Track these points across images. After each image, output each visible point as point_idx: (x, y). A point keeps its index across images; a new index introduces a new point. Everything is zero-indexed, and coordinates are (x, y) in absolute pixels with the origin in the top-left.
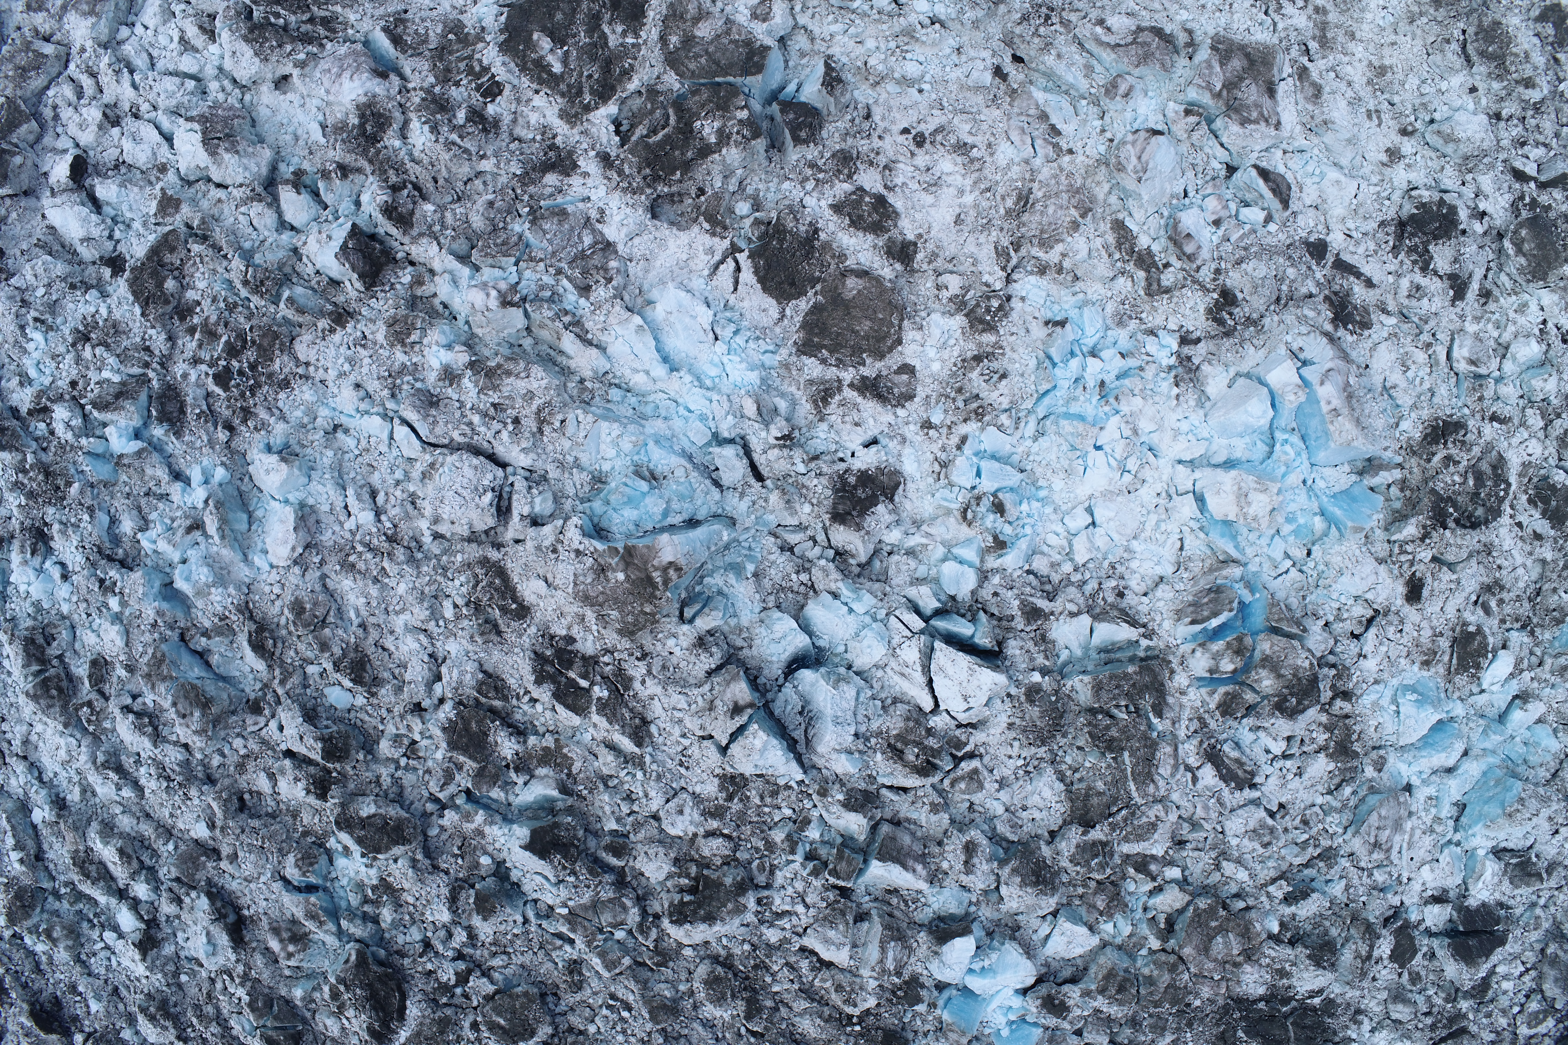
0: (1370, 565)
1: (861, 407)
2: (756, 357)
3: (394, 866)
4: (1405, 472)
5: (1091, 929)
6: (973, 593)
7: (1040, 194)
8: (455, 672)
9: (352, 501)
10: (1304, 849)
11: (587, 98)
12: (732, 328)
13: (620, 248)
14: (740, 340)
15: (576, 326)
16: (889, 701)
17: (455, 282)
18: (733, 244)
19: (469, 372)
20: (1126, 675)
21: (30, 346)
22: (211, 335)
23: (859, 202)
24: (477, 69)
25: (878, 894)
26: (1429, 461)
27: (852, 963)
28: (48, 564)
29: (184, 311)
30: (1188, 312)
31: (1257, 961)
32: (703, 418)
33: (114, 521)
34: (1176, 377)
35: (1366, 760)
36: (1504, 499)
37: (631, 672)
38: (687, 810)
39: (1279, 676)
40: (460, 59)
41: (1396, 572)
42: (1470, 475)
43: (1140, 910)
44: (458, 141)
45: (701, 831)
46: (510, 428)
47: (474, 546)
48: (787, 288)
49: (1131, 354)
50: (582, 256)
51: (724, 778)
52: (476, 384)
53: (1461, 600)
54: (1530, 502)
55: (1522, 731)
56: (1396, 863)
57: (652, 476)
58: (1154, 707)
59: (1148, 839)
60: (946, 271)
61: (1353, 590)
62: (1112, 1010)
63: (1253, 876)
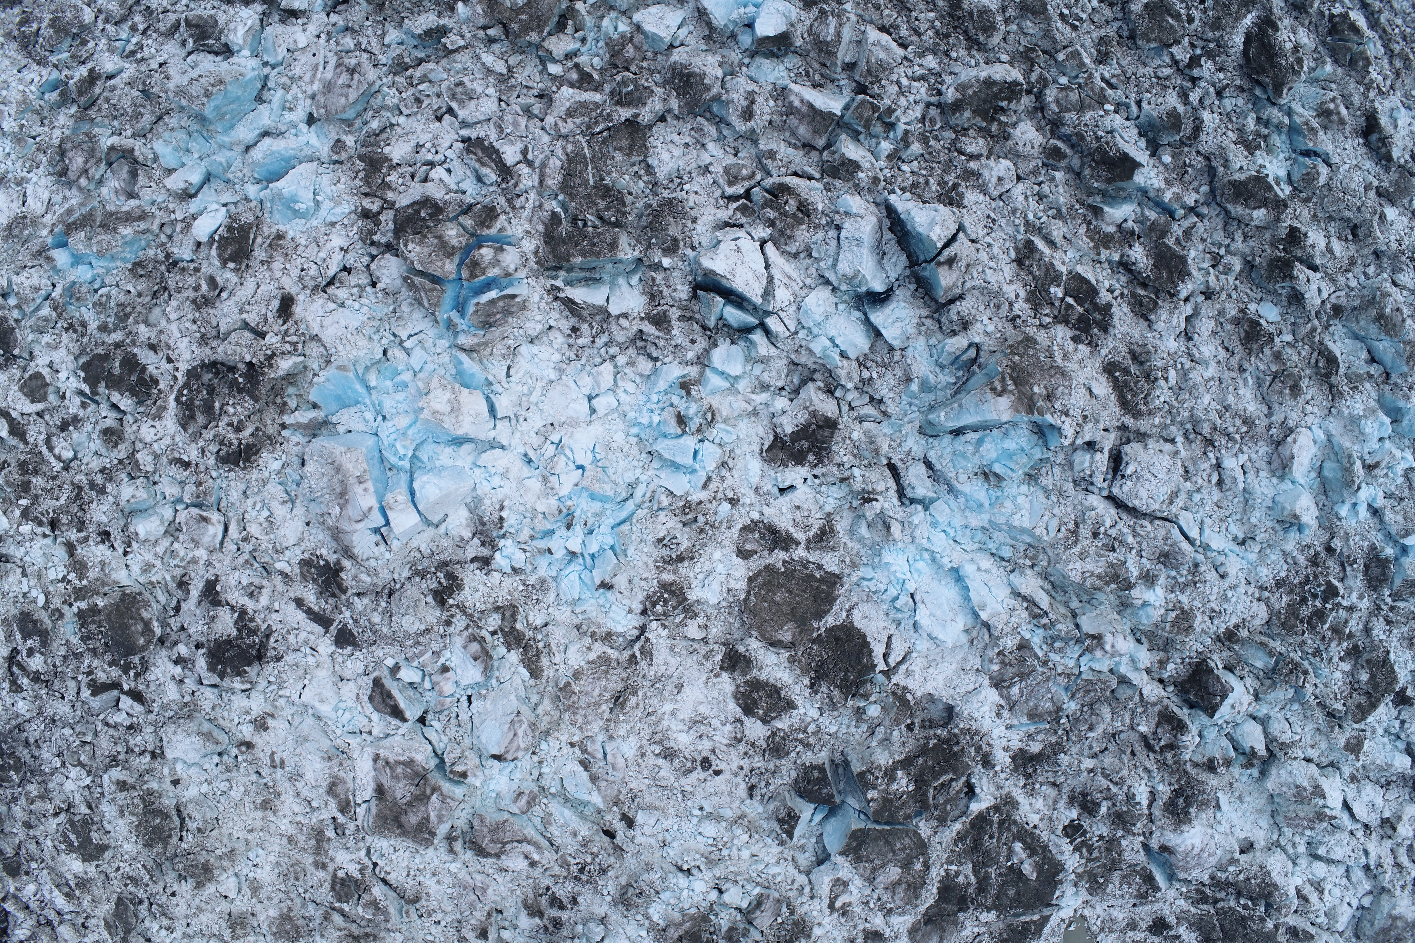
0: (328, 336)
1: (791, 523)
2: (880, 575)
3: (1243, 164)
4: (279, 421)
5: (639, 28)
6: (715, 345)
7: (604, 707)
8: (1174, 323)
9: (1241, 478)
10: (425, 76)
11: (996, 818)
12: (898, 604)
13: (986, 682)
14: (893, 592)
15: (1036, 615)
16: (802, 255)
17: (1133, 661)
18: (889, 679)
19: (1133, 580)
22: (1336, 631)
23: (769, 710)
24: (1084, 850)
25: (830, 86)
26: (257, 429)
27: (863, 28)
29: (1354, 653)
30: (481, 587)
32: (934, 525)
34: (501, 527)
35: (352, 152)
36: (184, 387)
37: (1027, 306)
38: (994, 180)
39: (440, 237)
40: (1097, 859)
41: (302, 326)
42: (217, 412)
43: (589, 39)
44: (1111, 786)
45: (983, 160)
46: (1102, 530)
47: (1143, 430)
48: (843, 637)
49: (541, 552)
50: (1022, 676)
51: (960, 205)
52: (1127, 570)
53: (238, 293)
54: (157, 382)
55: (190, 164)
56: (331, 53)
57: (987, 477)
58: (559, 223)
59: (576, 103)
60: (698, 642)
61: (347, 313)
63: (478, 58)
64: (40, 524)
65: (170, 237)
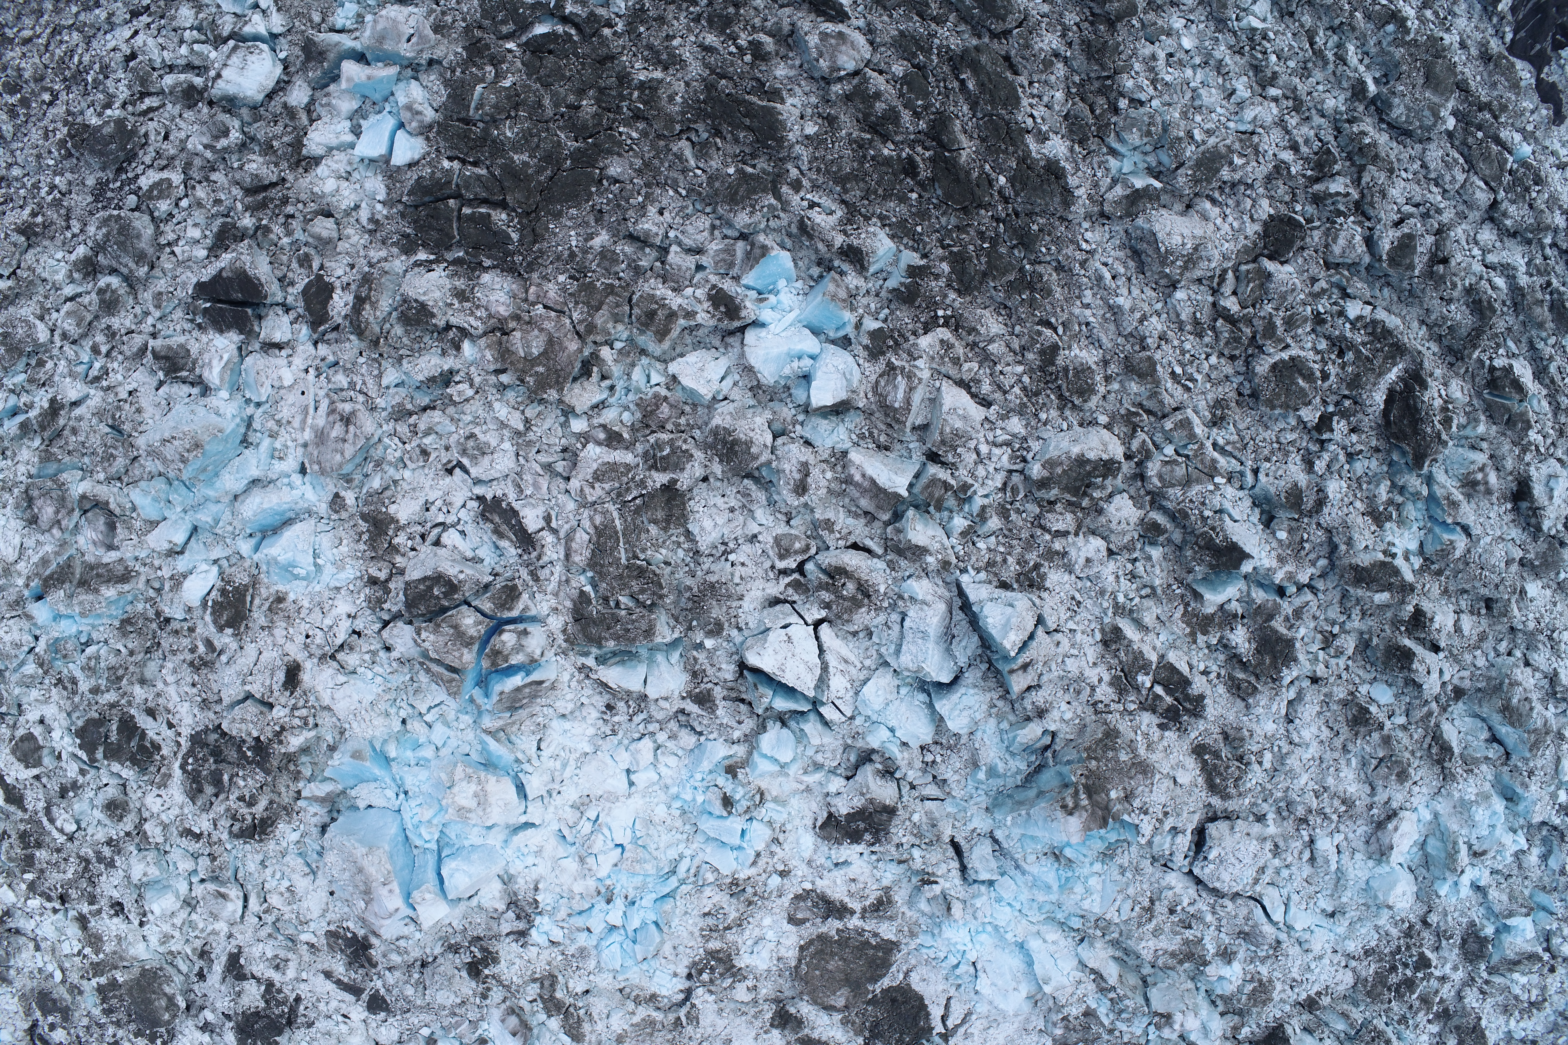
0: (341, 707)
1: (846, 894)
2: (939, 943)
3: (1370, 543)
4: (294, 789)
5: (676, 381)
6: (763, 729)
8: (1274, 707)
9: (1333, 858)
10: (430, 428)
12: (958, 971)
13: (1049, 1043)
14: (953, 960)
15: (1103, 989)
16: (861, 635)
17: (1203, 1030)
18: (947, 1040)
19: (1209, 957)
20: (617, 638)
22: (1425, 1000)
25: (898, 446)
26: (271, 802)
27: (937, 384)
29: (1444, 1015)
30: (517, 961)
31: (490, 317)
33: (1545, 857)
34: (536, 907)
35: (353, 510)
36: (188, 755)
37: (1110, 690)
38: (1081, 561)
39: (456, 627)
41: (312, 698)
42: (226, 784)
43: (618, 388)
45: (1071, 538)
46: (1179, 908)
47: (1230, 810)
48: (900, 999)
49: (579, 930)
50: (1087, 1042)
51: (1041, 587)
52: (1203, 949)
53: (239, 661)
54: (158, 748)
55: (174, 517)
56: (322, 393)
57: (1057, 857)
58: (589, 602)
59: (604, 464)
60: (747, 1004)
61: (360, 684)
62: (662, 291)
63: (490, 405)
64: (49, 899)
65: (159, 591)
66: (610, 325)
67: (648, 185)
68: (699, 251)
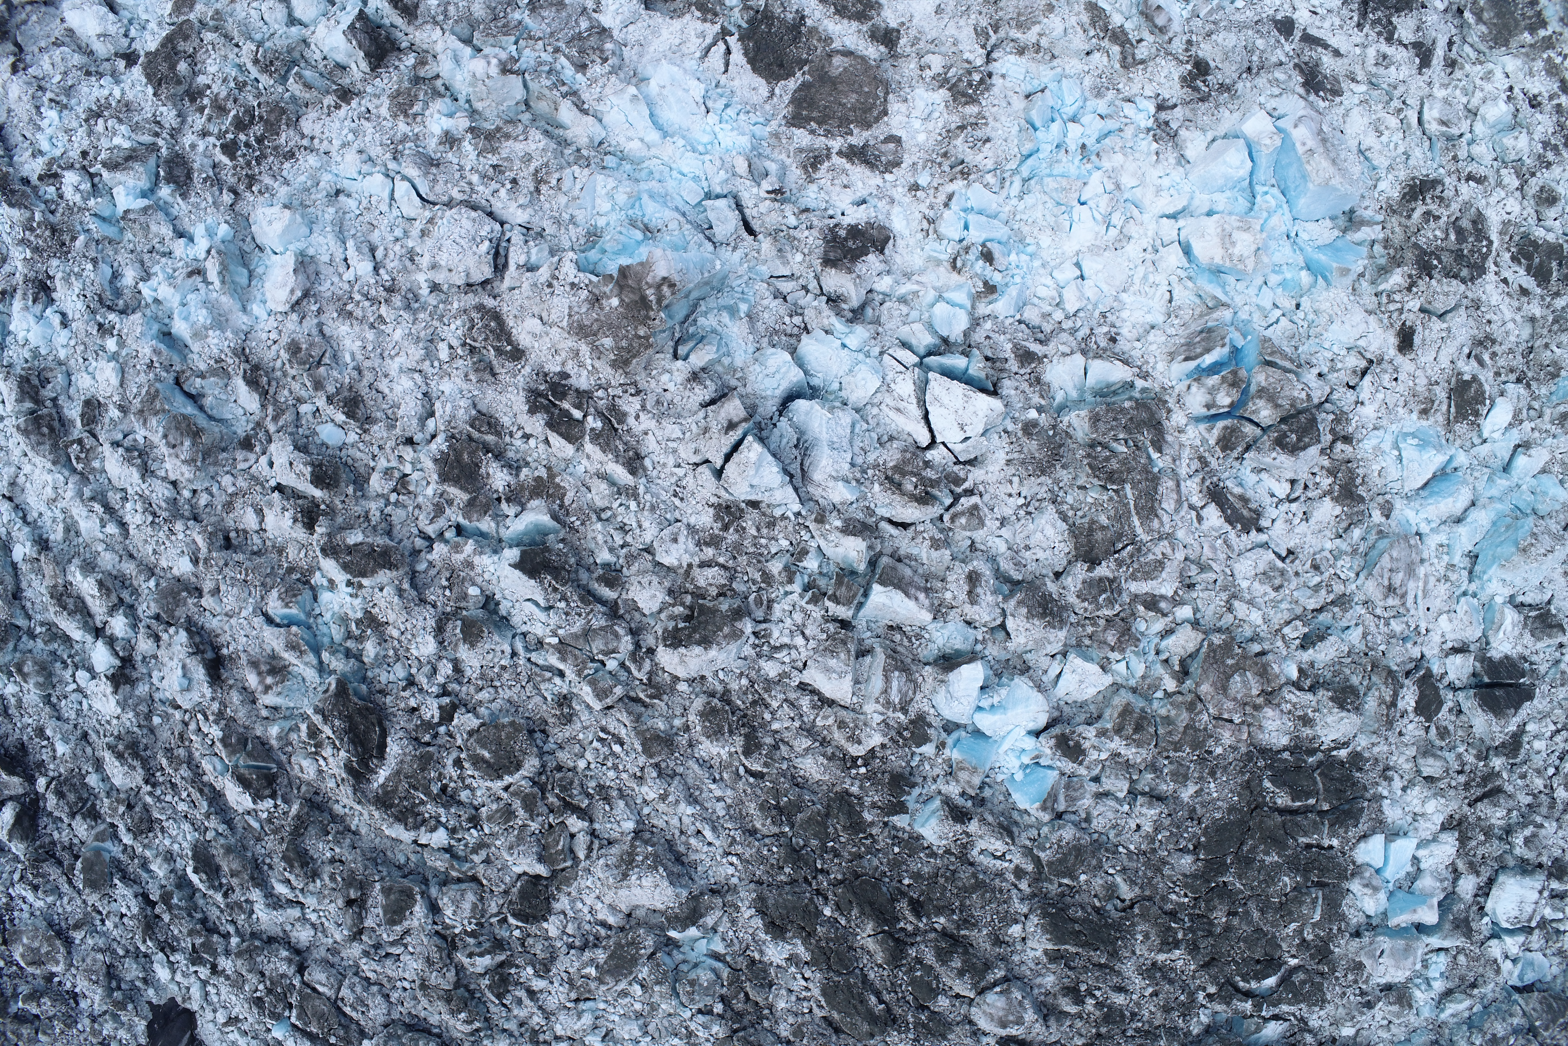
0: (1359, 315)
1: (850, 172)
2: (747, 127)
3: (378, 595)
4: (1388, 232)
5: (1103, 668)
6: (966, 334)
8: (449, 408)
9: (351, 253)
10: (1316, 591)
12: (724, 101)
13: (615, 33)
14: (731, 112)
15: (573, 94)
16: (885, 438)
17: (457, 60)
18: (723, 28)
19: (469, 137)
20: (1123, 410)
21: (44, 124)
22: (220, 109)
25: (880, 631)
26: (1409, 217)
27: (855, 700)
28: (49, 311)
29: (194, 95)
30: (1163, 80)
31: (1278, 705)
33: (116, 276)
34: (1154, 136)
35: (1372, 505)
36: (1487, 255)
37: (625, 408)
38: (682, 539)
39: (1277, 406)
41: (1386, 322)
42: (1451, 231)
43: (1153, 652)
45: (696, 561)
46: (509, 186)
47: (471, 295)
48: (775, 68)
49: (1110, 116)
50: (579, 37)
51: (717, 507)
52: (475, 145)
53: (1454, 349)
54: (1514, 259)
55: (1528, 479)
56: (1412, 612)
57: (647, 229)
58: (1153, 443)
59: (1155, 578)
60: (928, 52)
61: (1344, 339)
62: (1130, 753)
63: (1266, 620)
65: (1531, 408)
66: (1173, 713)
67: (1154, 851)
68: (1101, 796)
